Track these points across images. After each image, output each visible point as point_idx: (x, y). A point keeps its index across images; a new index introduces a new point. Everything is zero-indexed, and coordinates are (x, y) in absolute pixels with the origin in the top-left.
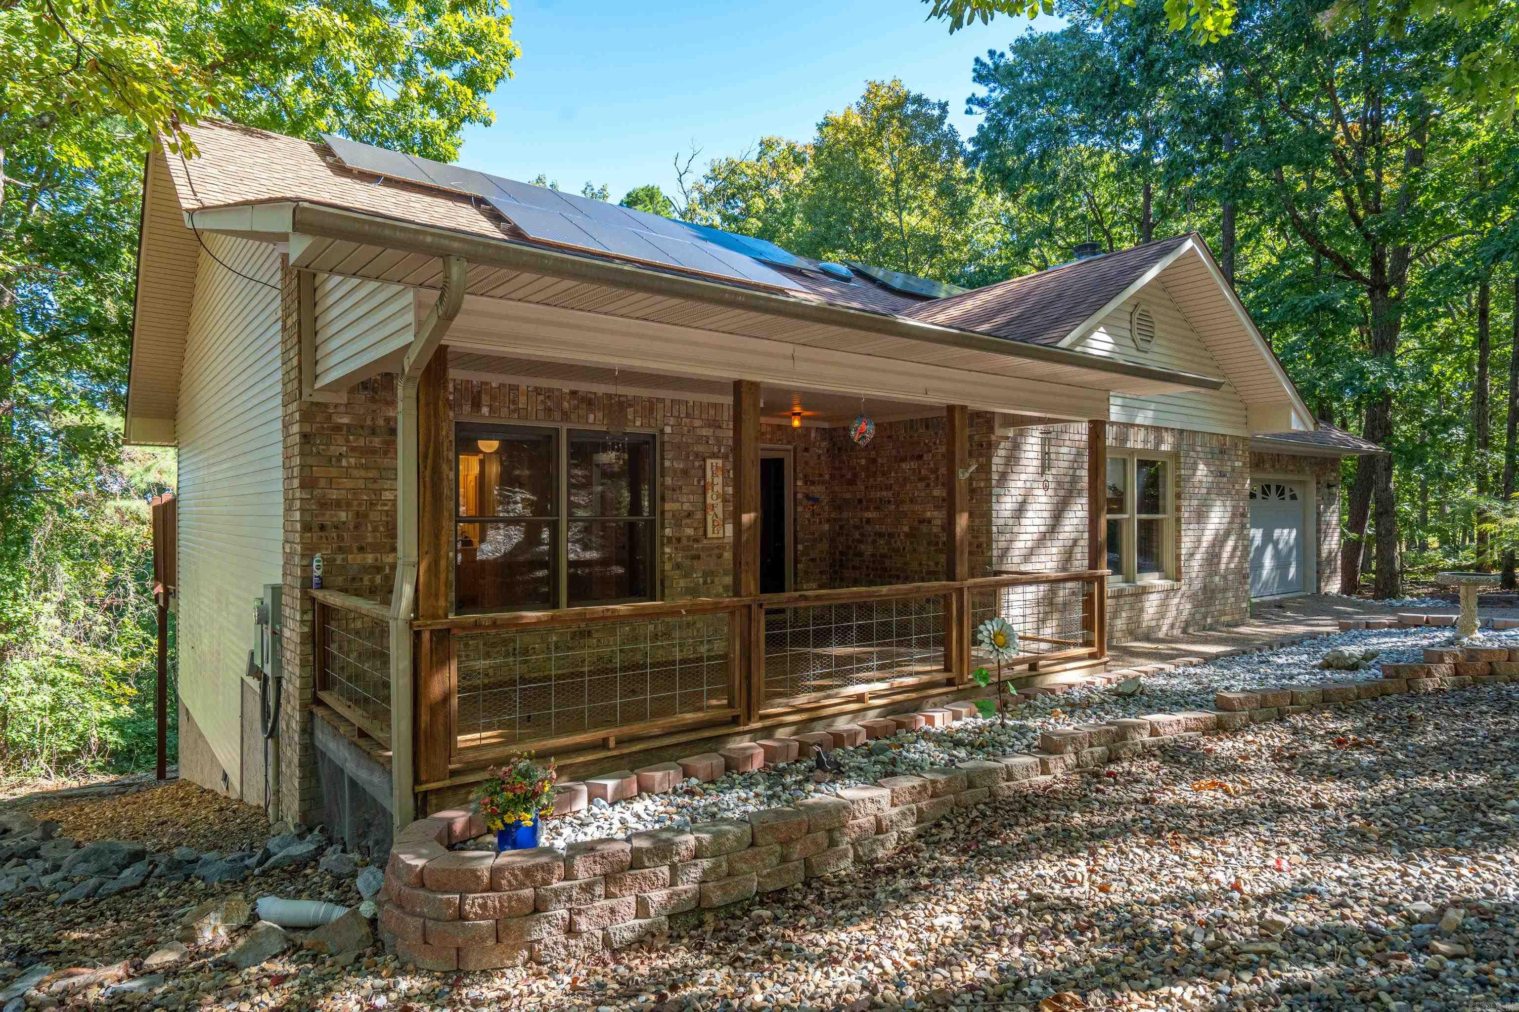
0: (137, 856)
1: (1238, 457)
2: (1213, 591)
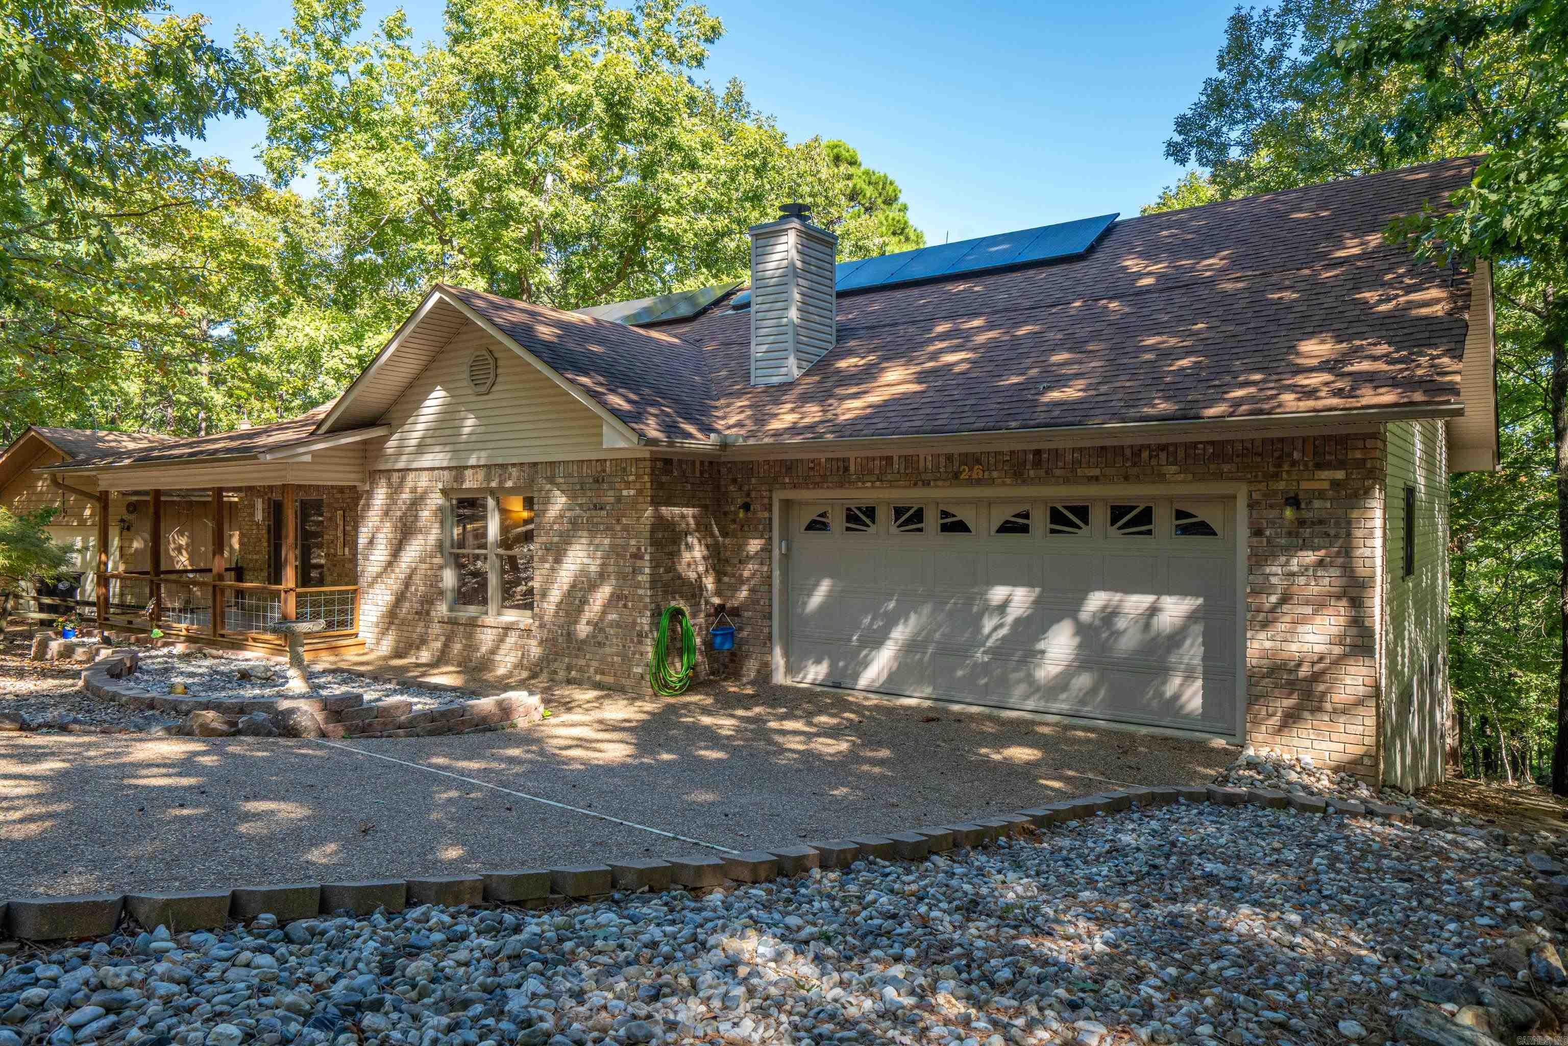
1: (628, 484)
2: (583, 642)
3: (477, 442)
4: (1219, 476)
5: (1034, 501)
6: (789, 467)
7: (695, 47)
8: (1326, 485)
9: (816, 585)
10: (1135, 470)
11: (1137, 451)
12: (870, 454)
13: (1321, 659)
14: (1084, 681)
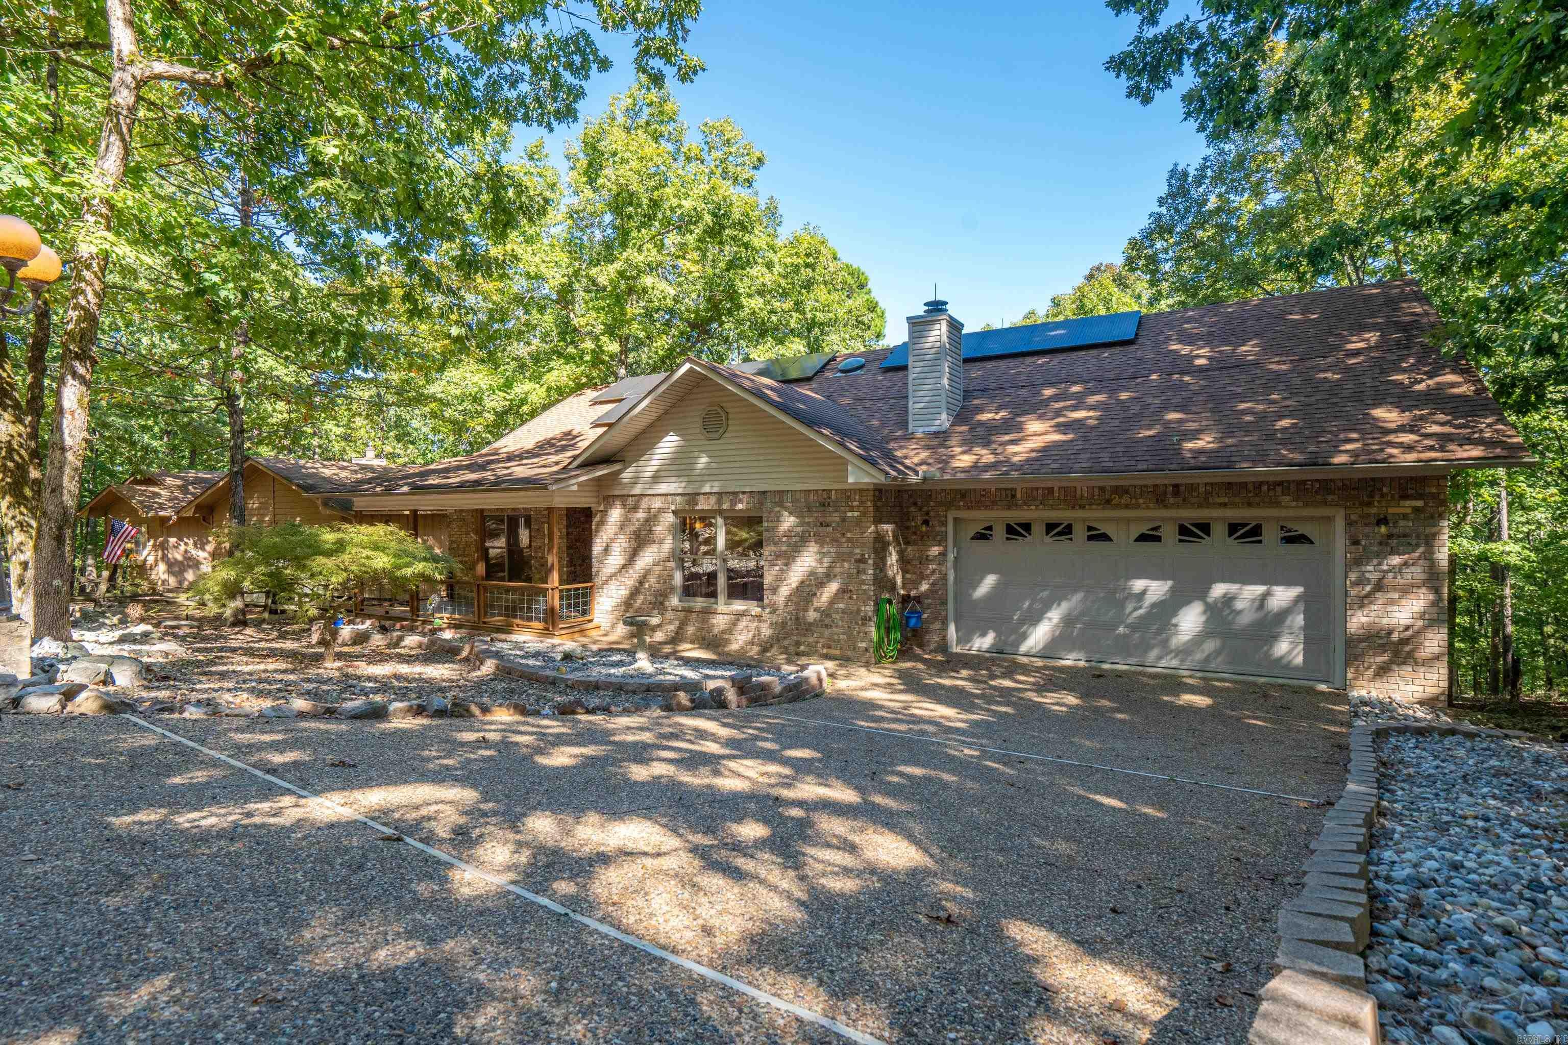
1: (852, 509)
2: (810, 624)
3: (709, 474)
4: (1325, 503)
5: (1164, 519)
6: (963, 494)
7: (747, 173)
8: (1409, 511)
9: (982, 578)
10: (1257, 499)
11: (1258, 486)
12: (1035, 485)
13: (1407, 628)
14: (1210, 646)
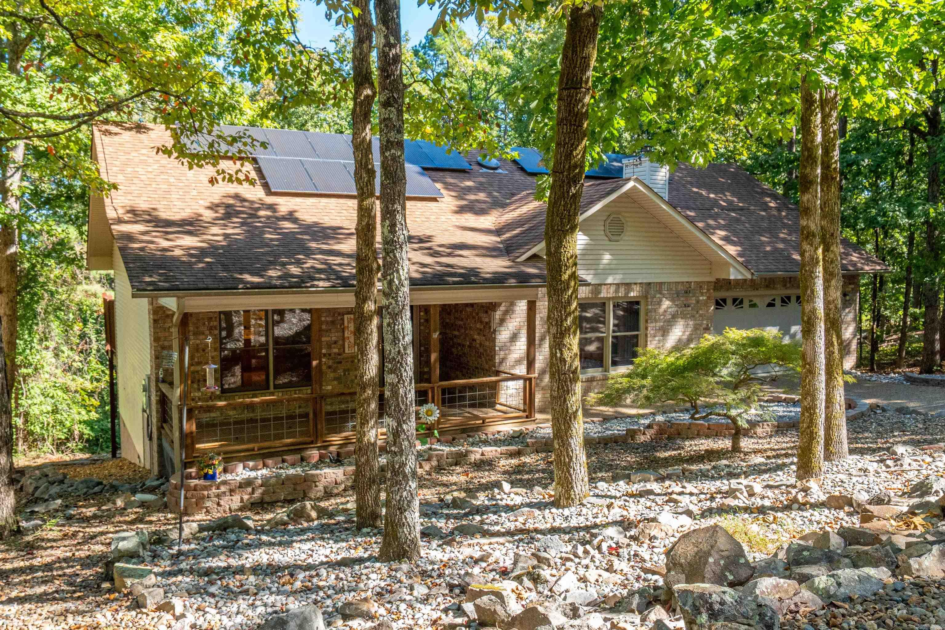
0: (100, 483)
1: (702, 294)
3: (611, 269)
8: (851, 289)
13: (848, 339)
